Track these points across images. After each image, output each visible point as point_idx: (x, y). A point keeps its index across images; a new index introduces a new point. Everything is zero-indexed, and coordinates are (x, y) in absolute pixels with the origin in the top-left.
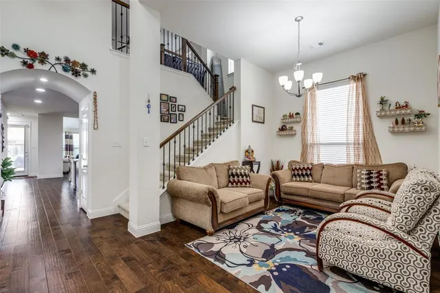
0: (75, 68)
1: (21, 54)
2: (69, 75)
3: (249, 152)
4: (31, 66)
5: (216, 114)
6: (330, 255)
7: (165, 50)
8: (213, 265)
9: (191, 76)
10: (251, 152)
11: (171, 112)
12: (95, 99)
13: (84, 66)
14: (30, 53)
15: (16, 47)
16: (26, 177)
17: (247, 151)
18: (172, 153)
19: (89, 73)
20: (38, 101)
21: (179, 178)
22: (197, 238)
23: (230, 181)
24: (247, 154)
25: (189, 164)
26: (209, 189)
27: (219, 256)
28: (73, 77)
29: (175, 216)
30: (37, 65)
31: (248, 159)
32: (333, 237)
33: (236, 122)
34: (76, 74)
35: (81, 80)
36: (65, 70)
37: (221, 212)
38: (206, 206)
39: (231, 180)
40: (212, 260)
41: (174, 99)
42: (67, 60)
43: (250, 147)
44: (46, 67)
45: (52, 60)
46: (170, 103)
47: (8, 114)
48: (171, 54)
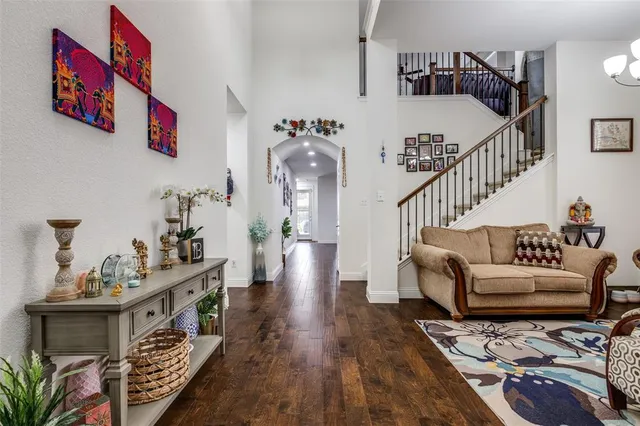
0: (325, 127)
1: (288, 127)
2: (321, 135)
3: (579, 209)
4: (293, 135)
5: (521, 148)
6: (625, 379)
7: (437, 70)
8: (433, 344)
9: (470, 98)
10: (582, 208)
11: (434, 156)
12: (344, 155)
13: (333, 123)
14: (294, 124)
15: (284, 121)
16: (310, 241)
17: (573, 208)
18: (436, 213)
19: (338, 129)
20: (314, 165)
21: (424, 243)
22: (436, 318)
23: (517, 256)
24: (573, 212)
25: (447, 225)
26: (449, 255)
27: (450, 341)
28: (324, 137)
29: (421, 291)
30: (299, 133)
31: (573, 222)
32: (631, 348)
33: (547, 156)
34: (327, 132)
35: (331, 138)
36: (318, 131)
37: (473, 291)
38: (443, 277)
39: (519, 254)
40: (435, 341)
41: (440, 138)
42: (320, 122)
43: (580, 199)
44: (304, 133)
45: (308, 125)
46: (434, 144)
47: (297, 180)
48: (446, 73)
